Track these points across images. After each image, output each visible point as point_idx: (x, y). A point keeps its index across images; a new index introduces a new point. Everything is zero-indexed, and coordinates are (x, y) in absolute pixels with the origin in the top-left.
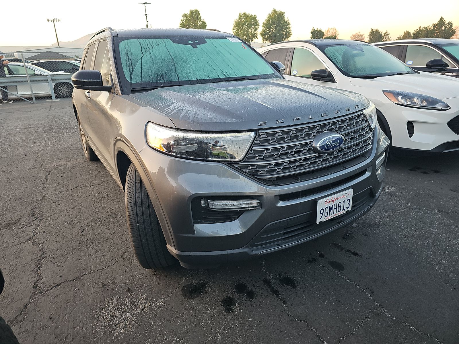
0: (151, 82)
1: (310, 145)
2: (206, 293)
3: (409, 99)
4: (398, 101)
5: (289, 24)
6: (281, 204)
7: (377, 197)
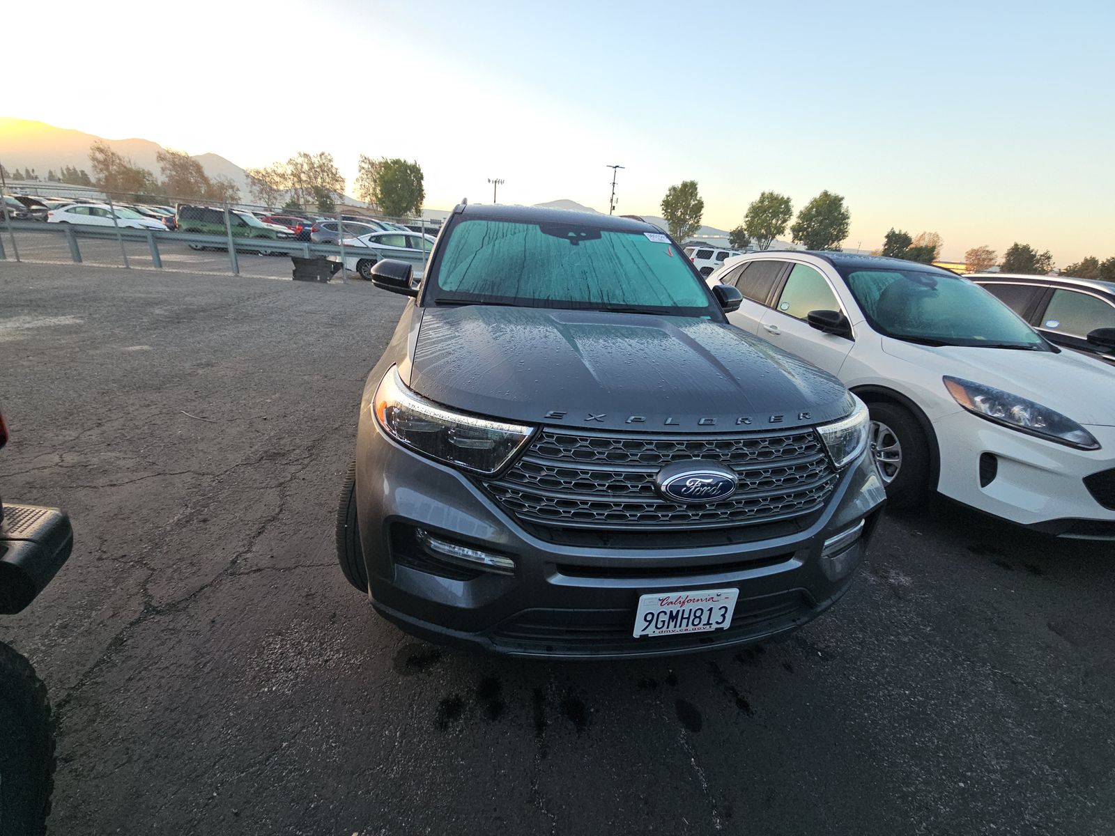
0: (471, 292)
1: (648, 479)
2: (430, 674)
3: (1003, 405)
4: (973, 403)
5: (848, 218)
6: (558, 580)
7: (819, 609)
